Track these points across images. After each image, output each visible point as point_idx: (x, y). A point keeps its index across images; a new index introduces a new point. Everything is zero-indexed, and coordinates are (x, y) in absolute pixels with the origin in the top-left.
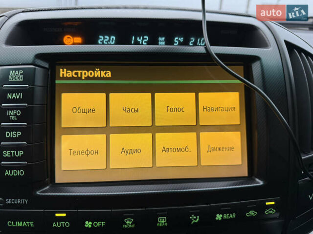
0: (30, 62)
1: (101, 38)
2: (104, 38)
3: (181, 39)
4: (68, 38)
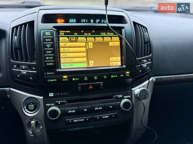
0: (52, 29)
1: (70, 20)
4: (59, 20)
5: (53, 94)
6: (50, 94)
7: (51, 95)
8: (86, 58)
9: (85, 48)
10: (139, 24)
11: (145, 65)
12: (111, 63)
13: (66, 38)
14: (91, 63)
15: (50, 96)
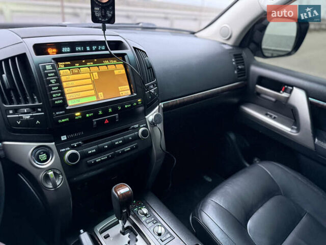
1: (64, 49)
3: (95, 48)
4: (50, 50)
5: (65, 136)
6: (62, 137)
7: (64, 138)
8: (93, 91)
9: (90, 80)
10: (138, 49)
11: (152, 91)
12: (121, 93)
13: (68, 70)
14: (100, 96)
15: (62, 139)
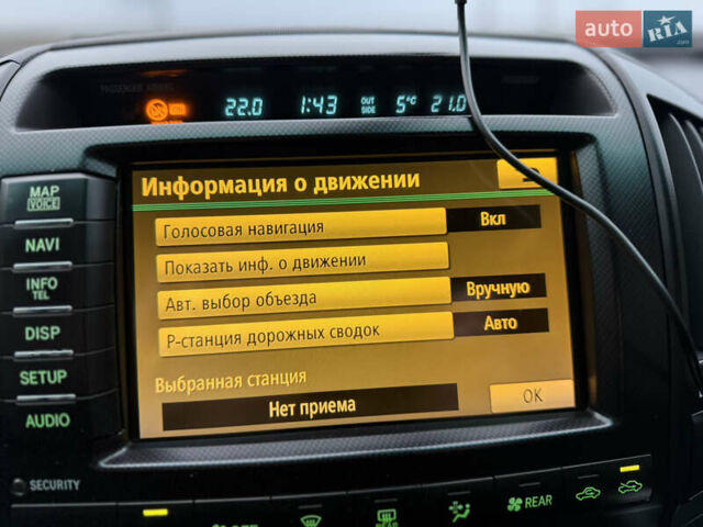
0: (75, 167)
1: (231, 104)
2: (238, 104)
3: (412, 100)
4: (156, 105)
